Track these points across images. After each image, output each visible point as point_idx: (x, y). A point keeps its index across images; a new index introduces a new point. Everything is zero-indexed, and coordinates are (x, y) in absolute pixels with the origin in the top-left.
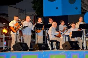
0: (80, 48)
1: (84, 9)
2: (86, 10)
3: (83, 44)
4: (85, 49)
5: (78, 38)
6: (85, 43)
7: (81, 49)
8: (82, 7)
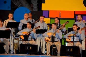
0: (5, 52)
1: (15, 4)
2: (17, 5)
3: (10, 47)
4: (12, 53)
5: (4, 39)
6: (12, 46)
7: (7, 53)
8: (12, 1)
